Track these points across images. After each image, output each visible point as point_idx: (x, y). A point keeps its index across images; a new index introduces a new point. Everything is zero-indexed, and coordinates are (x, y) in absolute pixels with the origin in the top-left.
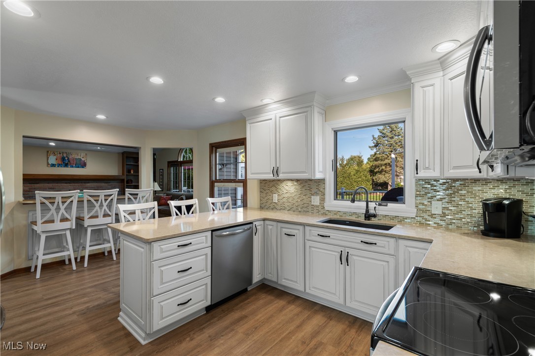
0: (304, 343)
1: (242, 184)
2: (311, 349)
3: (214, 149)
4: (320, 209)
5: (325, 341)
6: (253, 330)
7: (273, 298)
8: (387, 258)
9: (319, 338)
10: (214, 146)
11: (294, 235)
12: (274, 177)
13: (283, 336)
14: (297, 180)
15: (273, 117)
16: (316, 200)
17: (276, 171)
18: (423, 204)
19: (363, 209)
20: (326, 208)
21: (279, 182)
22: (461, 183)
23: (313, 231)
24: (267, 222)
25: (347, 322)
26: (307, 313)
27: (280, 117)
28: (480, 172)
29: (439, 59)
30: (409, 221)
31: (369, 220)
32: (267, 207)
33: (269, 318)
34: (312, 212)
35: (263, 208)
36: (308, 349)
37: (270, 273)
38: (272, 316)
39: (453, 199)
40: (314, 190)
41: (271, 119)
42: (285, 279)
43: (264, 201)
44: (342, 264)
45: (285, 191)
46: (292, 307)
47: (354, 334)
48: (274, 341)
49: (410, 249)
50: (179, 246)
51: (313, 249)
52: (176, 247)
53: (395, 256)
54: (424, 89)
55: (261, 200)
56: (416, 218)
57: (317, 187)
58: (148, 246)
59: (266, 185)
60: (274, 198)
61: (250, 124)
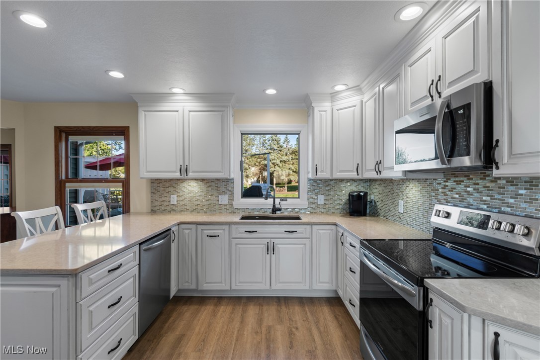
0: (257, 333)
1: (121, 184)
2: (266, 335)
3: (64, 135)
4: (228, 207)
5: (271, 324)
6: (203, 343)
7: (196, 307)
8: (304, 241)
9: (265, 324)
10: (64, 131)
11: (218, 236)
12: (182, 176)
13: (235, 335)
14: (203, 180)
15: (180, 109)
16: (224, 199)
17: (184, 170)
18: (312, 198)
19: (271, 205)
20: (235, 207)
21: (179, 182)
22: (335, 182)
23: (239, 229)
24: (183, 226)
25: (275, 303)
26: (239, 309)
27: (190, 111)
28: (358, 175)
29: (331, 94)
30: (304, 211)
31: (276, 214)
32: (161, 210)
33: (209, 326)
34: (220, 211)
35: (155, 212)
36: (264, 336)
37: (188, 282)
38: (210, 324)
39: (330, 193)
40: (222, 189)
41: (177, 111)
42: (207, 283)
43: (157, 203)
44: (268, 254)
45: (187, 192)
46: (222, 308)
47: (285, 309)
48: (231, 343)
49: (320, 231)
50: (109, 271)
51: (239, 246)
52: (107, 273)
53: (310, 238)
54: (321, 113)
55: (152, 203)
56: (308, 209)
57: (225, 187)
58: (71, 279)
59: (161, 185)
60: (172, 199)
61: (145, 111)
